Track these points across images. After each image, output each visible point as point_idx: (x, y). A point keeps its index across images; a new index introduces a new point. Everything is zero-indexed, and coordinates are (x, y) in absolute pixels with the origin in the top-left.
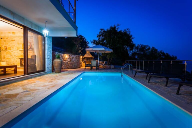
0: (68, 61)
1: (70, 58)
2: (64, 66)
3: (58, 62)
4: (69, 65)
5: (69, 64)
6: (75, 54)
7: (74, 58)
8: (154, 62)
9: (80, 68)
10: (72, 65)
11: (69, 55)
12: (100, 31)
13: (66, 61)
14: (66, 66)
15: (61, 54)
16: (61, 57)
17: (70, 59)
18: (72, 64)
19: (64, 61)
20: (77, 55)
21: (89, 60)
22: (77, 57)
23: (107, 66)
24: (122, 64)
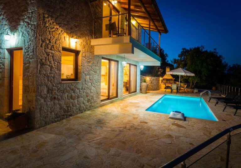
0: (149, 83)
3: (145, 85)
5: (150, 86)
6: (154, 76)
7: (154, 80)
8: (235, 91)
9: (159, 90)
10: (153, 87)
11: (150, 77)
12: (182, 50)
17: (151, 81)
20: (157, 77)
21: (168, 82)
22: (157, 79)
23: (189, 90)
24: (212, 87)
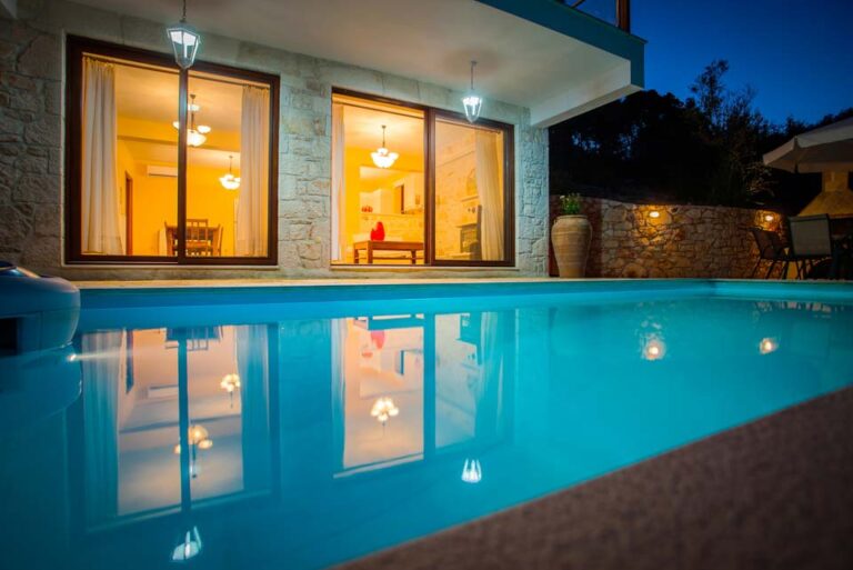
0: (667, 236)
1: (674, 224)
2: (641, 261)
4: (672, 260)
5: (670, 255)
7: (703, 223)
10: (693, 259)
11: (670, 209)
13: (651, 236)
14: (652, 262)
15: (627, 206)
16: (627, 219)
17: (680, 227)
18: (689, 255)
19: (642, 237)
20: (727, 205)
22: (725, 215)
